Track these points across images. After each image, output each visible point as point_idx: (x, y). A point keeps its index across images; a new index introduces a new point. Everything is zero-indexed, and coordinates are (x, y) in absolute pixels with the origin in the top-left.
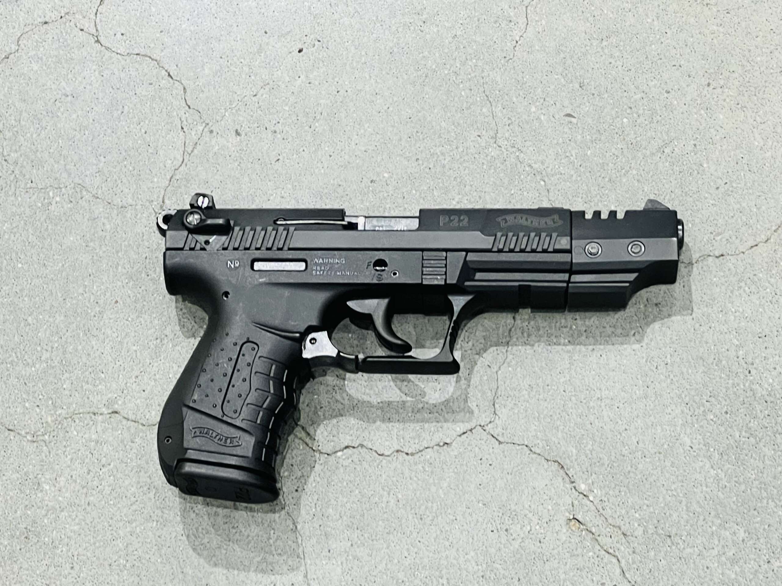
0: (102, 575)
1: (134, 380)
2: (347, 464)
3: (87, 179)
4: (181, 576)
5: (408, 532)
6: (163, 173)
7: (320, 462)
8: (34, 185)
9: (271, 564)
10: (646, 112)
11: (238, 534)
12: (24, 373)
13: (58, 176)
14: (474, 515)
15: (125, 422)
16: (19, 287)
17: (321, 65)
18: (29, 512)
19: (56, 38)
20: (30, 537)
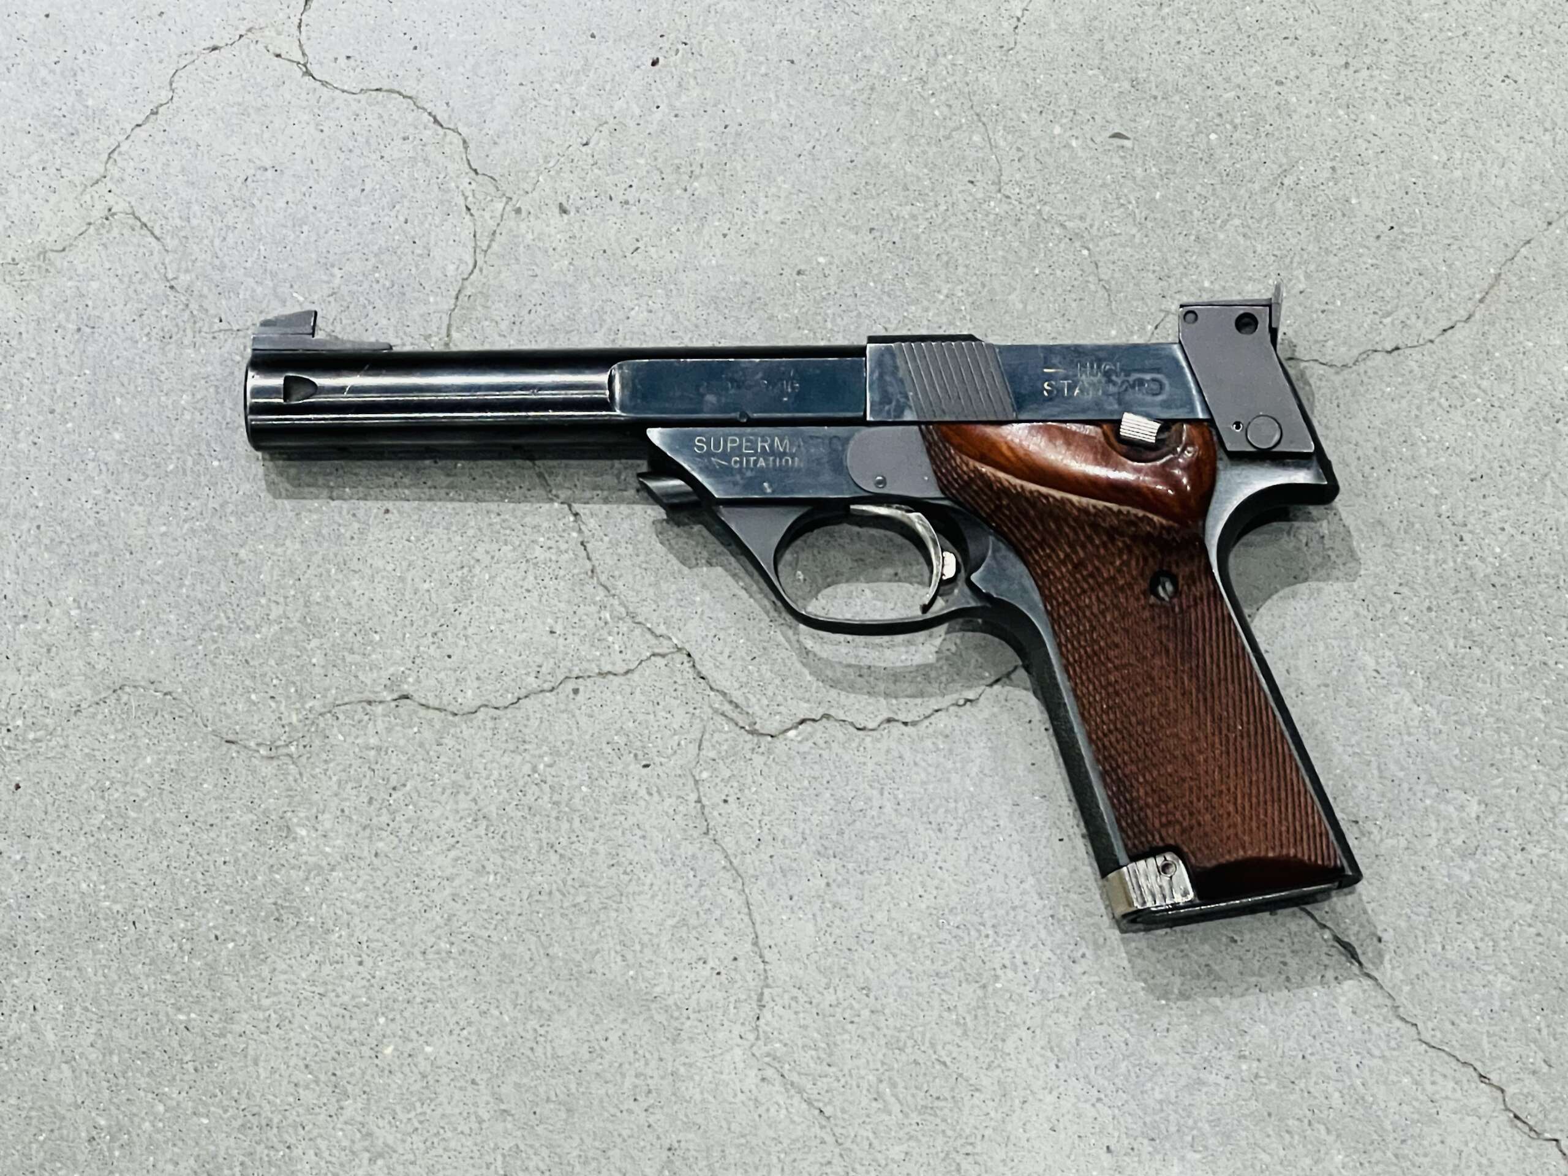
0: (411, 970)
1: (431, 640)
2: (806, 749)
4: (545, 961)
5: (921, 856)
6: (443, 286)
7: (761, 750)
8: (224, 325)
9: (694, 928)
10: (1246, 119)
11: (633, 883)
12: (242, 644)
14: (1027, 816)
15: (422, 712)
16: (220, 500)
17: (692, 82)
18: (278, 877)
19: (235, 72)
20: (284, 918)
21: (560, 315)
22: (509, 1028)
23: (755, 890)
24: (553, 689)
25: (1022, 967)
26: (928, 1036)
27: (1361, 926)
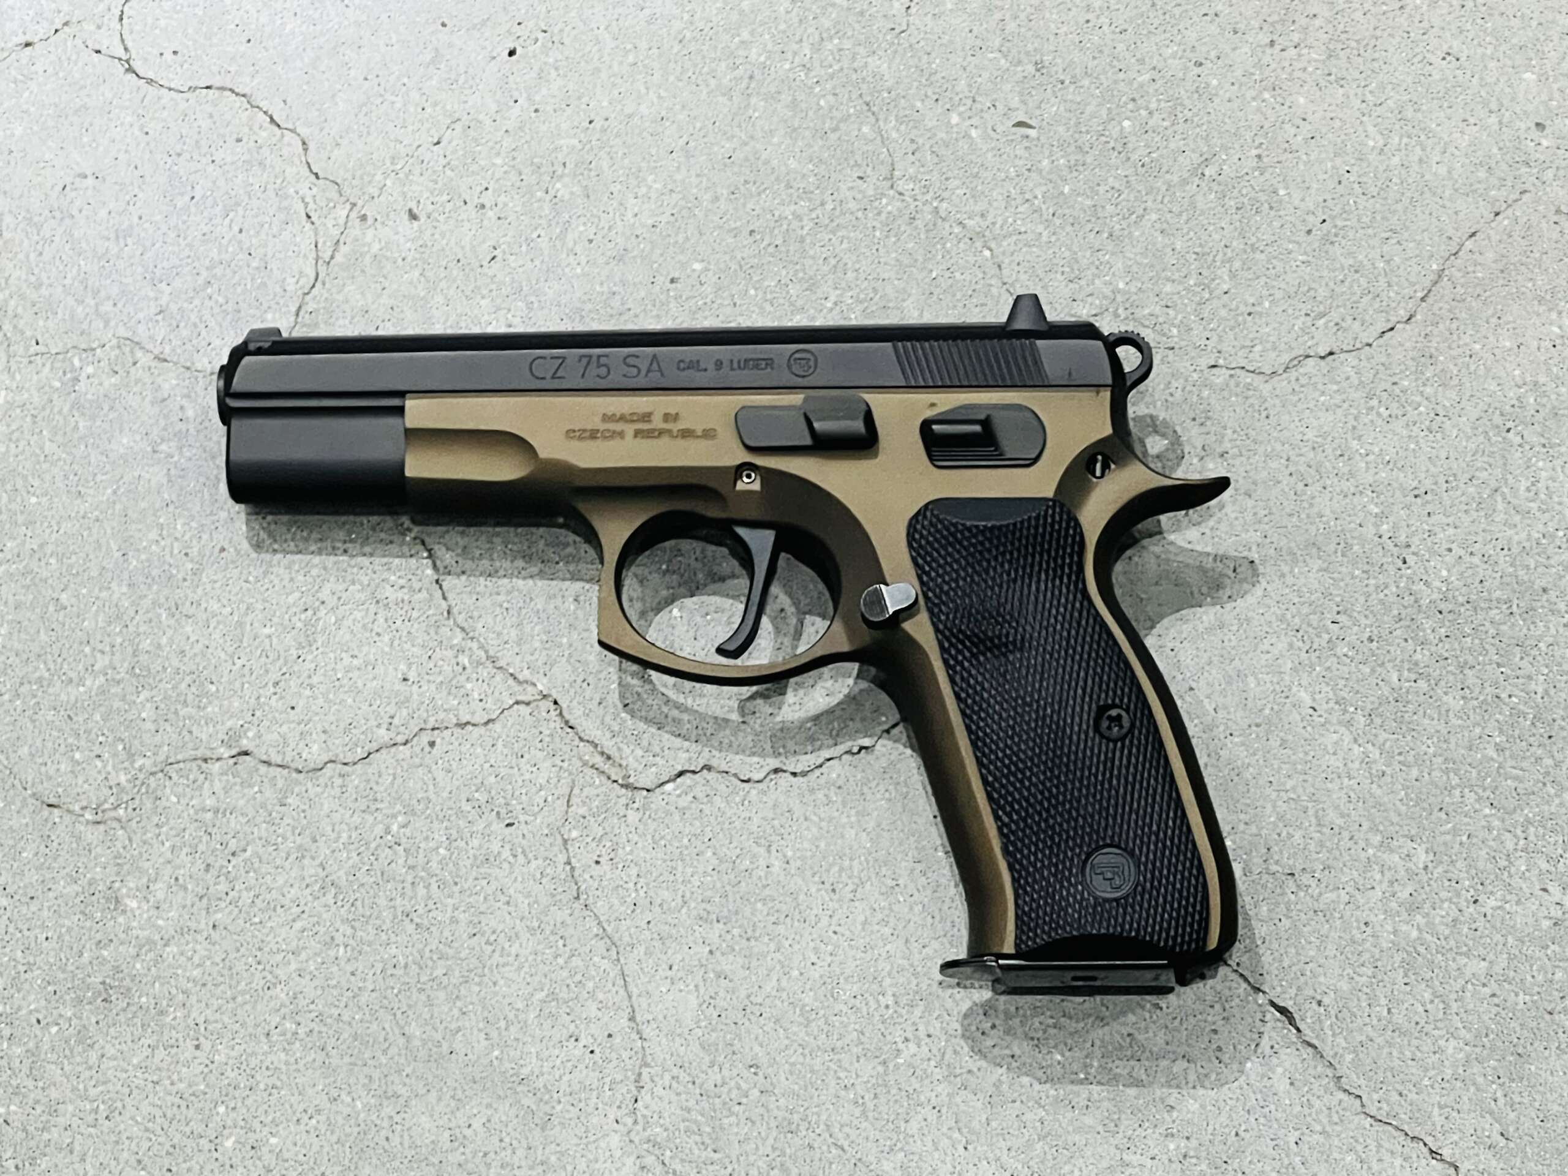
0: (254, 1054)
1: (272, 690)
2: (685, 804)
3: (141, 328)
4: (402, 1041)
5: (813, 918)
6: (282, 302)
7: (636, 806)
8: (41, 348)
9: (565, 1002)
10: (1163, 104)
11: (497, 954)
12: (64, 697)
13: (85, 326)
15: (263, 769)
16: (37, 540)
17: (554, 74)
18: (105, 953)
19: (50, 70)
20: (113, 998)
22: (362, 1115)
23: (631, 962)
24: (406, 742)
25: (925, 1039)
26: (824, 1117)
27: (1299, 989)
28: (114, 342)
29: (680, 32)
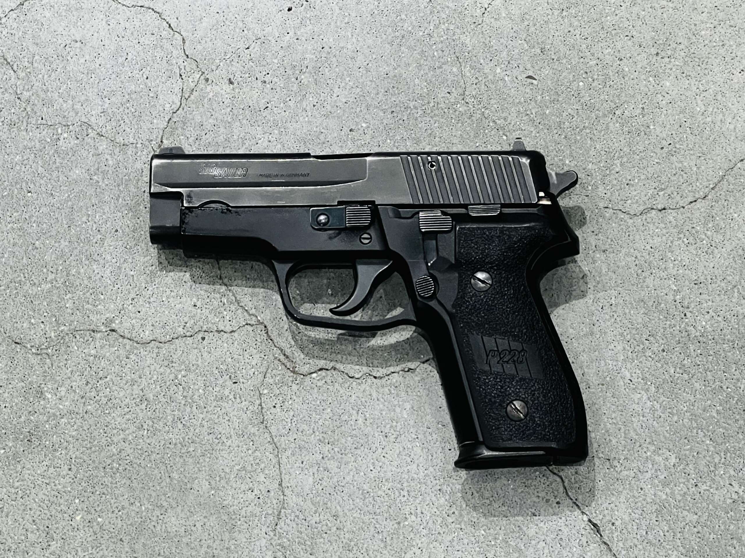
0: (96, 476)
1: (131, 302)
2: (321, 385)
3: (93, 119)
4: (168, 480)
5: (374, 448)
6: (162, 115)
7: (297, 382)
8: (44, 122)
9: (249, 472)
10: (600, 77)
11: (220, 444)
12: (31, 292)
13: (66, 114)
14: (434, 435)
15: (121, 340)
16: (28, 214)
17: (308, 22)
18: (32, 418)
20: (33, 440)
21: (221, 137)
22: (144, 514)
23: (284, 457)
24: (191, 336)
25: (419, 514)
26: (365, 546)
27: (604, 516)
28: (79, 123)
29: (372, 10)
